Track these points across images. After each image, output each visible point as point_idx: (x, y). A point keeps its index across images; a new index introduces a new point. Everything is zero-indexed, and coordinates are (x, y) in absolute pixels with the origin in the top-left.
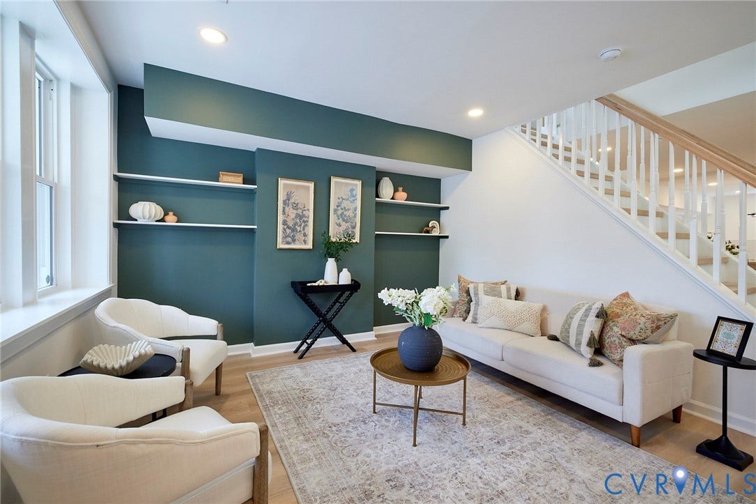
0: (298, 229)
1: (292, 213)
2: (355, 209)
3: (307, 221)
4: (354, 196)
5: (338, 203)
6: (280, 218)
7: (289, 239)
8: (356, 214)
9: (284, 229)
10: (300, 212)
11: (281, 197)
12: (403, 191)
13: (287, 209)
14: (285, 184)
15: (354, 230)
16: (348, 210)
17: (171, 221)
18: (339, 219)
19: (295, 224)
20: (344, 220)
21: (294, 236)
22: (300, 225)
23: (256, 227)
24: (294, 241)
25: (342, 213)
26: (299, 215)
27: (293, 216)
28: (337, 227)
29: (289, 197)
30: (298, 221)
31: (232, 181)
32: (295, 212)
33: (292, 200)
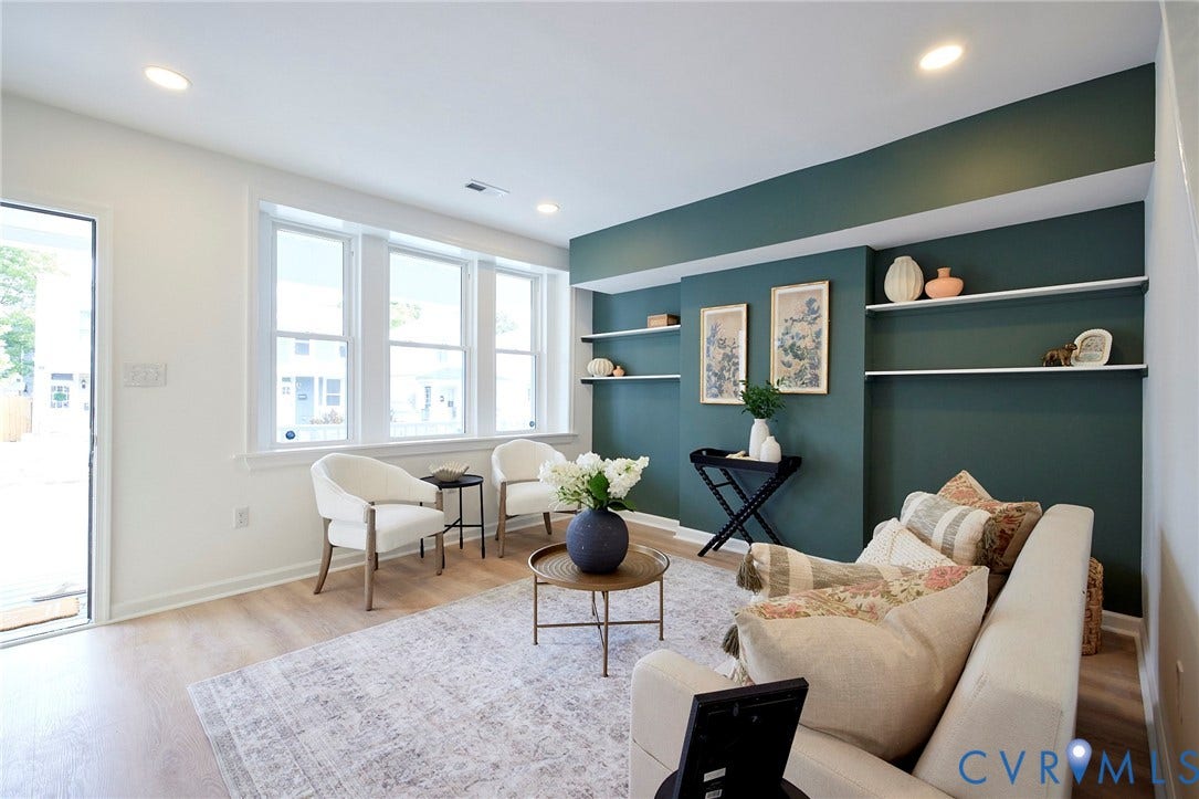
0: (727, 375)
1: (718, 354)
2: (818, 334)
3: (738, 363)
4: (814, 312)
5: (787, 328)
6: (705, 361)
7: (715, 391)
8: (819, 343)
9: (709, 377)
10: (728, 350)
11: (705, 332)
12: (952, 275)
13: (712, 348)
14: (709, 316)
15: (817, 372)
16: (804, 337)
17: (618, 375)
18: (787, 354)
19: (723, 369)
20: (796, 356)
21: (721, 386)
22: (729, 370)
23: (678, 376)
24: (721, 392)
25: (793, 345)
26: (728, 355)
27: (720, 358)
28: (785, 369)
29: (714, 331)
30: (726, 364)
31: (658, 324)
32: (722, 351)
33: (718, 336)
